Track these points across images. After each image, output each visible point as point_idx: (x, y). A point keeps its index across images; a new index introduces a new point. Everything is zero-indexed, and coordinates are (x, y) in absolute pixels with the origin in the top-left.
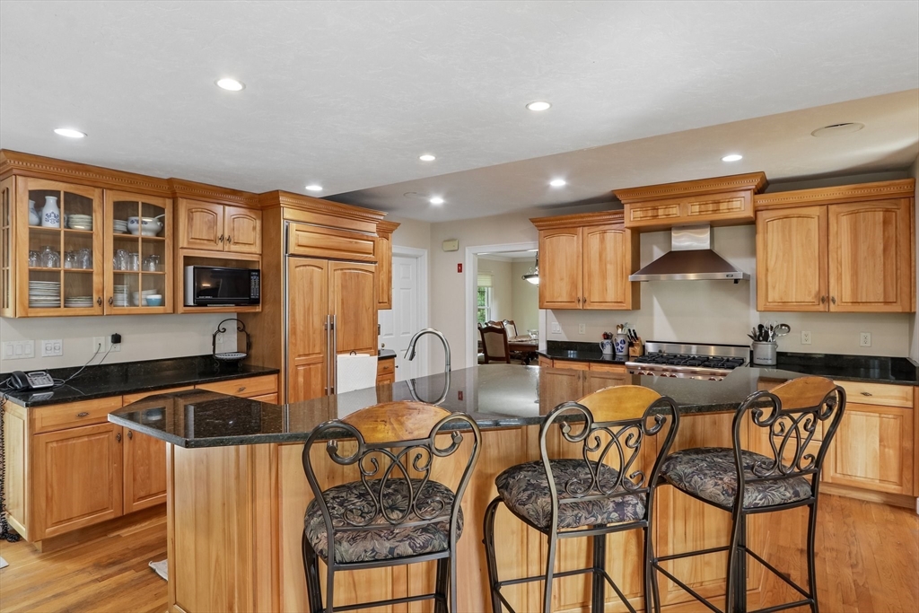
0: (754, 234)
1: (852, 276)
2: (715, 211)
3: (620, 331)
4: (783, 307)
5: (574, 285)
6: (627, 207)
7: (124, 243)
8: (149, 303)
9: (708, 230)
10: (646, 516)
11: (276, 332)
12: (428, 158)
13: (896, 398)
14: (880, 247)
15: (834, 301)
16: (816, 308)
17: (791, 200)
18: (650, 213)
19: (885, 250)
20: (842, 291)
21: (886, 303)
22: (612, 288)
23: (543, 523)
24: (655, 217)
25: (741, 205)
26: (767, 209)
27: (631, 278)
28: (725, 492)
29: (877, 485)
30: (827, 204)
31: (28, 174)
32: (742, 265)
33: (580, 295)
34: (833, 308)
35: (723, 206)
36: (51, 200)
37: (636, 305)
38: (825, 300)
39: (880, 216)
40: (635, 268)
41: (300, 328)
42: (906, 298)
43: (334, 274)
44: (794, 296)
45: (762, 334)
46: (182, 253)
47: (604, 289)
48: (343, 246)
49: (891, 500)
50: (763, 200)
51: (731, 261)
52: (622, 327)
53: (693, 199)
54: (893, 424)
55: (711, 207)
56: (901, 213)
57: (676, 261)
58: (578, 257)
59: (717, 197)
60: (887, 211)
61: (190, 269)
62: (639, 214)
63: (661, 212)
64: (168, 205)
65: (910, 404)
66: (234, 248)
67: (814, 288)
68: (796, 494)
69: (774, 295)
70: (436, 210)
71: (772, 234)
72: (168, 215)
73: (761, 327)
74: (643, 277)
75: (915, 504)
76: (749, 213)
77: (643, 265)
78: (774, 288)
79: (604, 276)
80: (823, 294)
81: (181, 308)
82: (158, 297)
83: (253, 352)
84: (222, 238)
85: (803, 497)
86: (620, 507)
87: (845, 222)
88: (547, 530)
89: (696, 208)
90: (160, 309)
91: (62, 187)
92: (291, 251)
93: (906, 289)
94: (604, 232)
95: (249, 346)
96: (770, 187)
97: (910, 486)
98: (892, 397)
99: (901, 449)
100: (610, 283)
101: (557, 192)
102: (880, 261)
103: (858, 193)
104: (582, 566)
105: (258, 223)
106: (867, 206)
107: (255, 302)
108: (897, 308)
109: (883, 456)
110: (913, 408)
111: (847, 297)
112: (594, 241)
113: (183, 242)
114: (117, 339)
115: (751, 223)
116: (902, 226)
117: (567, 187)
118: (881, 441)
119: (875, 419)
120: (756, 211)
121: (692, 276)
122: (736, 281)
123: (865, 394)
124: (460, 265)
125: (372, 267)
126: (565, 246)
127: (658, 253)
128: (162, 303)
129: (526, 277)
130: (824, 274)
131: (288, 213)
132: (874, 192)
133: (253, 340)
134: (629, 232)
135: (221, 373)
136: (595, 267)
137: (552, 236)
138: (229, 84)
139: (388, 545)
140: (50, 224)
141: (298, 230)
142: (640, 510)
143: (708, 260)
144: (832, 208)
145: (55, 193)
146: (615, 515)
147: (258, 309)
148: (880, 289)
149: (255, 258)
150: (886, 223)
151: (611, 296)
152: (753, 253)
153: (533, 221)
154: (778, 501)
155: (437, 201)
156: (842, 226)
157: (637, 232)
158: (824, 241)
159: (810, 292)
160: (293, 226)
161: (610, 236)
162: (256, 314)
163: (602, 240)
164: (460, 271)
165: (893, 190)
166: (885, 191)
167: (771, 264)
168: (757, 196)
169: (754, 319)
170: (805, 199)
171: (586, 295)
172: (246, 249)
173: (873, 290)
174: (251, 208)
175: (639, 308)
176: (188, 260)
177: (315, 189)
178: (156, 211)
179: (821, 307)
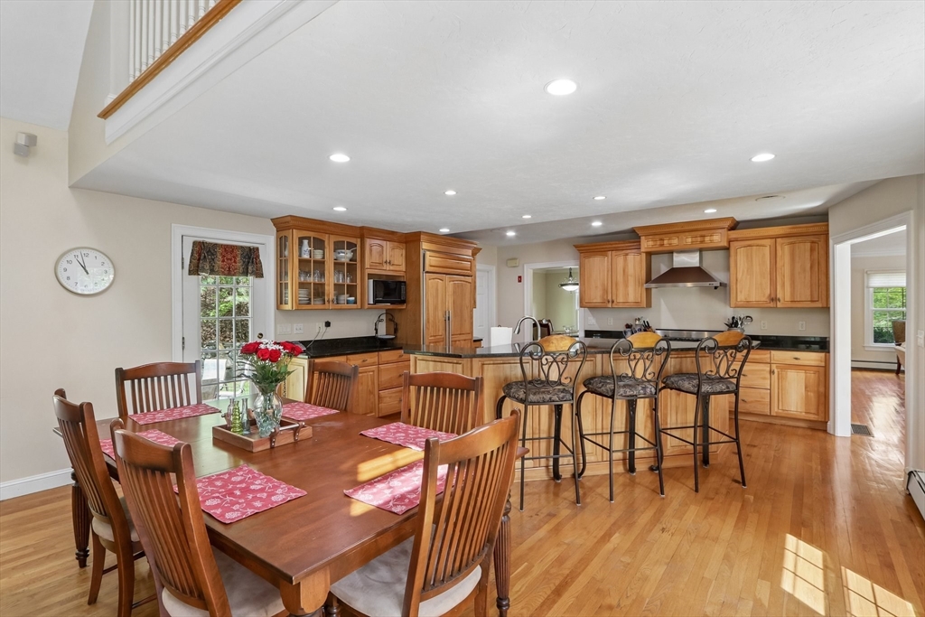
0: (728, 256)
1: (791, 284)
2: (702, 242)
3: (637, 322)
4: (747, 305)
5: (605, 291)
6: (643, 238)
7: (338, 265)
8: (348, 302)
9: (698, 254)
10: (656, 394)
11: (417, 321)
12: (527, 217)
13: (815, 360)
14: (808, 266)
15: (779, 300)
16: (767, 305)
17: (752, 235)
18: (658, 243)
19: (811, 267)
20: (784, 294)
21: (812, 301)
22: (633, 292)
23: (610, 394)
24: (662, 245)
25: (718, 239)
26: (736, 240)
27: (645, 286)
28: (693, 386)
29: (803, 416)
30: (775, 237)
31: (300, 228)
32: (720, 276)
33: (610, 298)
34: (779, 305)
35: (707, 239)
36: (306, 242)
37: (649, 305)
38: (774, 299)
39: (808, 245)
40: (648, 280)
41: (431, 319)
42: (824, 298)
43: (449, 284)
44: (753, 298)
45: (733, 324)
46: (367, 271)
47: (627, 294)
48: (454, 266)
49: (812, 425)
50: (734, 234)
51: (714, 274)
52: (639, 319)
53: (687, 234)
54: (812, 376)
55: (699, 239)
56: (822, 244)
57: (677, 275)
58: (608, 271)
59: (703, 233)
60: (813, 242)
61: (371, 281)
62: (651, 243)
63: (666, 242)
64: (358, 242)
65: (823, 364)
66: (392, 268)
67: (768, 292)
68: (728, 388)
69: (741, 297)
70: (510, 239)
71: (740, 257)
72: (358, 248)
73: (733, 318)
74: (653, 285)
75: (826, 427)
76: (725, 244)
77: (654, 277)
78: (741, 292)
79: (626, 285)
80: (773, 296)
81: (366, 306)
82: (353, 298)
83: (399, 334)
84: (386, 262)
85: (731, 389)
86: (644, 388)
87: (787, 248)
88: (612, 397)
89: (689, 240)
90: (354, 306)
91: (312, 234)
92: (427, 269)
93: (824, 292)
94: (627, 255)
95: (396, 331)
96: (740, 225)
97: (823, 415)
98: (812, 360)
99: (818, 392)
100: (631, 289)
101: (596, 228)
102: (808, 274)
103: (795, 231)
104: (623, 430)
105: (404, 252)
106: (800, 239)
107: (403, 302)
108: (819, 305)
109: (807, 397)
110: (825, 367)
111: (788, 298)
112: (620, 261)
113: (367, 265)
114: (328, 324)
115: (727, 249)
116: (822, 252)
117: (603, 226)
118: (806, 388)
119: (802, 375)
120: (729, 242)
121: (689, 285)
122: (716, 288)
123: (796, 359)
124: (520, 277)
125: (469, 279)
126: (598, 265)
127: (664, 269)
128: (355, 302)
129: (562, 285)
130: (773, 283)
131: (425, 245)
132: (804, 230)
133: (399, 327)
134: (644, 255)
135: (381, 347)
136: (620, 278)
137: (589, 257)
138: (450, 193)
139: (549, 396)
140: (306, 256)
141: (430, 257)
142: (653, 390)
143: (697, 274)
144: (778, 240)
145: (308, 238)
146: (642, 392)
147: (404, 307)
148: (808, 292)
149: (402, 274)
150: (812, 250)
151: (631, 298)
152: (728, 268)
153: (576, 246)
154: (718, 390)
155: (511, 234)
156: (784, 251)
157: (649, 254)
158: (773, 261)
159: (764, 295)
160: (428, 253)
161: (630, 257)
162: (401, 310)
163: (625, 260)
164: (520, 281)
165: (816, 229)
166: (811, 230)
167: (739, 276)
168: (730, 232)
169: (729, 313)
170: (761, 234)
171: (614, 298)
172: (397, 268)
173: (804, 293)
174: (400, 242)
175: (650, 307)
176: (370, 276)
177: (445, 231)
178: (351, 246)
179: (772, 305)
